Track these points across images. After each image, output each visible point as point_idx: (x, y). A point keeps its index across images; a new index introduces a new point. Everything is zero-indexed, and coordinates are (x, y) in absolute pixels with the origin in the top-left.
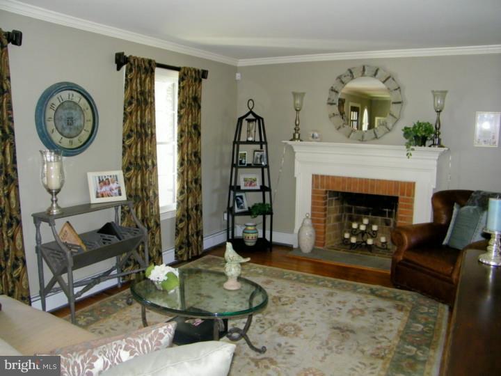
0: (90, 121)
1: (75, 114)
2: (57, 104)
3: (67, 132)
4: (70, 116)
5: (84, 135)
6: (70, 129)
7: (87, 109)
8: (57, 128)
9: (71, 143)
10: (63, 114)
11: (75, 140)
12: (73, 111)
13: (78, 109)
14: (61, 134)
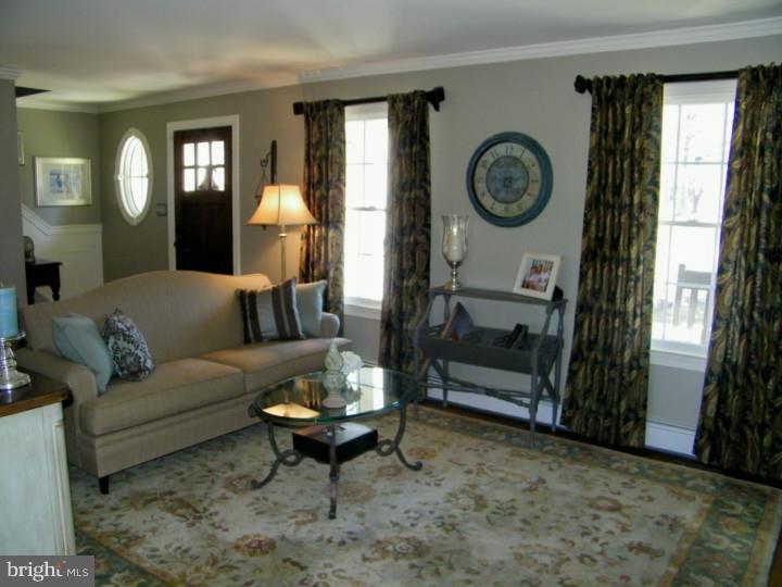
0: (537, 181)
1: (515, 172)
2: (491, 160)
3: (502, 195)
4: (508, 175)
5: (527, 202)
6: (507, 192)
7: (533, 165)
8: (489, 191)
9: (507, 210)
10: (499, 173)
11: (514, 206)
12: (512, 169)
13: (520, 166)
14: (495, 198)
